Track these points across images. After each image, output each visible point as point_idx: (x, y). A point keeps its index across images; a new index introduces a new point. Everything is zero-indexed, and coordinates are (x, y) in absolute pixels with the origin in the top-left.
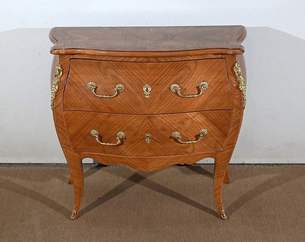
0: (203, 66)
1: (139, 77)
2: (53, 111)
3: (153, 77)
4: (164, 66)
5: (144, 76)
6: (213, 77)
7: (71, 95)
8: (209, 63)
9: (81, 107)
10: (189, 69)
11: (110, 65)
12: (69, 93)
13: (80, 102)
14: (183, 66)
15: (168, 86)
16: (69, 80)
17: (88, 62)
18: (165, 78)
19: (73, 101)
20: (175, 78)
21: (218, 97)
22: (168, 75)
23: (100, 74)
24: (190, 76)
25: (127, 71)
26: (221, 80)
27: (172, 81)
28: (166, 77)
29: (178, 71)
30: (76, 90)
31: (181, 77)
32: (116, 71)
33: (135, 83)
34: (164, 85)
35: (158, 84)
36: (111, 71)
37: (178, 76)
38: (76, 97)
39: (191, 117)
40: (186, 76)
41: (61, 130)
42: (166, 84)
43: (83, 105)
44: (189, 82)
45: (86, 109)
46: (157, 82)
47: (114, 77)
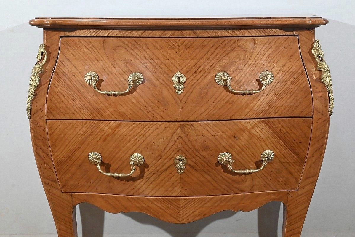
0: (264, 48)
1: (166, 61)
2: (30, 118)
3: (187, 61)
4: (205, 43)
5: (173, 59)
6: (280, 64)
7: (58, 93)
8: (274, 42)
9: (75, 112)
10: (244, 50)
11: (121, 44)
12: (56, 90)
13: (73, 105)
14: (234, 46)
15: (211, 75)
16: (58, 70)
17: (87, 41)
18: (206, 63)
19: (61, 103)
20: (222, 63)
21: (289, 96)
22: (211, 58)
23: (105, 58)
24: (245, 61)
25: (148, 51)
26: (292, 70)
27: (218, 68)
28: (208, 61)
29: (227, 52)
30: (68, 85)
31: (232, 63)
32: (131, 53)
33: (160, 70)
34: (206, 74)
35: (196, 72)
36: (123, 53)
37: (227, 61)
38: (66, 97)
39: (249, 127)
40: (240, 61)
41: (41, 153)
42: (208, 71)
43: (77, 109)
44: (243, 70)
45: (82, 115)
46: (194, 69)
47: (126, 62)
